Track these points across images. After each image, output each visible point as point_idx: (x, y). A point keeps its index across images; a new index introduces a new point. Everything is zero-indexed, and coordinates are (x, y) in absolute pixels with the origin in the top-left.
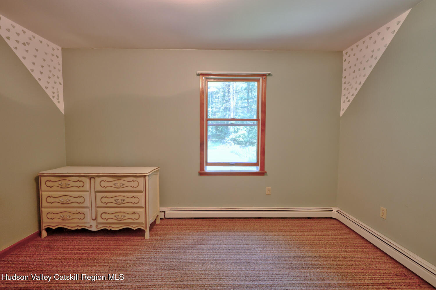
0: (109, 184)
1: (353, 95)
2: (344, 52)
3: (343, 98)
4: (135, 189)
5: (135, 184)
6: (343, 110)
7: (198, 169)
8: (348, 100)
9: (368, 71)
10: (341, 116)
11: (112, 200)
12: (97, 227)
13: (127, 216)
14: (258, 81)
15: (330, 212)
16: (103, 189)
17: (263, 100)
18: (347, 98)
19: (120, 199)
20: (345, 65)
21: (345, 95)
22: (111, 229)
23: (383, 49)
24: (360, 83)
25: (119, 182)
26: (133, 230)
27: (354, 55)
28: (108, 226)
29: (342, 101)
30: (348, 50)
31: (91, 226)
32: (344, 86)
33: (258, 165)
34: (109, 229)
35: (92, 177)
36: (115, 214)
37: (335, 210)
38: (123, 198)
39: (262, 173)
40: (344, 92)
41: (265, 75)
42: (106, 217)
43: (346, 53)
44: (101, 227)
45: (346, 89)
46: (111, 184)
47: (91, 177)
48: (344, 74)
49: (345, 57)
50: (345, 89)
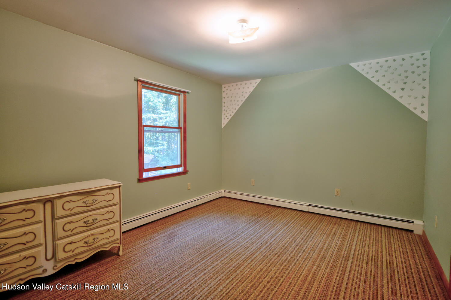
0: (78, 204)
1: (231, 115)
2: (223, 86)
3: (223, 117)
4: (110, 203)
5: (110, 197)
6: (224, 124)
7: (137, 177)
8: (227, 118)
9: (241, 103)
10: (223, 127)
11: (81, 223)
12: (55, 268)
13: (100, 237)
14: (179, 95)
15: (221, 193)
16: (69, 212)
17: (185, 111)
18: (226, 117)
19: (90, 219)
20: (224, 95)
21: (225, 114)
22: (76, 262)
23: (248, 94)
24: (235, 109)
25: (90, 199)
26: (107, 251)
27: (231, 90)
28: (72, 259)
29: (223, 118)
30: (226, 85)
31: (45, 271)
32: (223, 108)
33: (182, 166)
34: (74, 263)
35: (48, 201)
36: (85, 240)
37: (223, 191)
38: (95, 217)
39: (185, 173)
40: (223, 112)
41: (185, 92)
42: (71, 249)
43: (225, 87)
44: (61, 266)
45: (226, 110)
46: (80, 203)
47: (46, 200)
48: (224, 100)
49: (223, 89)
50: (224, 110)
